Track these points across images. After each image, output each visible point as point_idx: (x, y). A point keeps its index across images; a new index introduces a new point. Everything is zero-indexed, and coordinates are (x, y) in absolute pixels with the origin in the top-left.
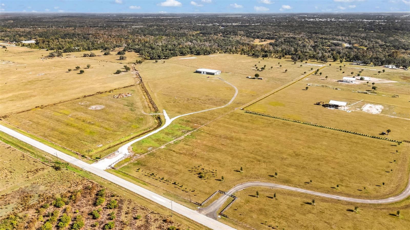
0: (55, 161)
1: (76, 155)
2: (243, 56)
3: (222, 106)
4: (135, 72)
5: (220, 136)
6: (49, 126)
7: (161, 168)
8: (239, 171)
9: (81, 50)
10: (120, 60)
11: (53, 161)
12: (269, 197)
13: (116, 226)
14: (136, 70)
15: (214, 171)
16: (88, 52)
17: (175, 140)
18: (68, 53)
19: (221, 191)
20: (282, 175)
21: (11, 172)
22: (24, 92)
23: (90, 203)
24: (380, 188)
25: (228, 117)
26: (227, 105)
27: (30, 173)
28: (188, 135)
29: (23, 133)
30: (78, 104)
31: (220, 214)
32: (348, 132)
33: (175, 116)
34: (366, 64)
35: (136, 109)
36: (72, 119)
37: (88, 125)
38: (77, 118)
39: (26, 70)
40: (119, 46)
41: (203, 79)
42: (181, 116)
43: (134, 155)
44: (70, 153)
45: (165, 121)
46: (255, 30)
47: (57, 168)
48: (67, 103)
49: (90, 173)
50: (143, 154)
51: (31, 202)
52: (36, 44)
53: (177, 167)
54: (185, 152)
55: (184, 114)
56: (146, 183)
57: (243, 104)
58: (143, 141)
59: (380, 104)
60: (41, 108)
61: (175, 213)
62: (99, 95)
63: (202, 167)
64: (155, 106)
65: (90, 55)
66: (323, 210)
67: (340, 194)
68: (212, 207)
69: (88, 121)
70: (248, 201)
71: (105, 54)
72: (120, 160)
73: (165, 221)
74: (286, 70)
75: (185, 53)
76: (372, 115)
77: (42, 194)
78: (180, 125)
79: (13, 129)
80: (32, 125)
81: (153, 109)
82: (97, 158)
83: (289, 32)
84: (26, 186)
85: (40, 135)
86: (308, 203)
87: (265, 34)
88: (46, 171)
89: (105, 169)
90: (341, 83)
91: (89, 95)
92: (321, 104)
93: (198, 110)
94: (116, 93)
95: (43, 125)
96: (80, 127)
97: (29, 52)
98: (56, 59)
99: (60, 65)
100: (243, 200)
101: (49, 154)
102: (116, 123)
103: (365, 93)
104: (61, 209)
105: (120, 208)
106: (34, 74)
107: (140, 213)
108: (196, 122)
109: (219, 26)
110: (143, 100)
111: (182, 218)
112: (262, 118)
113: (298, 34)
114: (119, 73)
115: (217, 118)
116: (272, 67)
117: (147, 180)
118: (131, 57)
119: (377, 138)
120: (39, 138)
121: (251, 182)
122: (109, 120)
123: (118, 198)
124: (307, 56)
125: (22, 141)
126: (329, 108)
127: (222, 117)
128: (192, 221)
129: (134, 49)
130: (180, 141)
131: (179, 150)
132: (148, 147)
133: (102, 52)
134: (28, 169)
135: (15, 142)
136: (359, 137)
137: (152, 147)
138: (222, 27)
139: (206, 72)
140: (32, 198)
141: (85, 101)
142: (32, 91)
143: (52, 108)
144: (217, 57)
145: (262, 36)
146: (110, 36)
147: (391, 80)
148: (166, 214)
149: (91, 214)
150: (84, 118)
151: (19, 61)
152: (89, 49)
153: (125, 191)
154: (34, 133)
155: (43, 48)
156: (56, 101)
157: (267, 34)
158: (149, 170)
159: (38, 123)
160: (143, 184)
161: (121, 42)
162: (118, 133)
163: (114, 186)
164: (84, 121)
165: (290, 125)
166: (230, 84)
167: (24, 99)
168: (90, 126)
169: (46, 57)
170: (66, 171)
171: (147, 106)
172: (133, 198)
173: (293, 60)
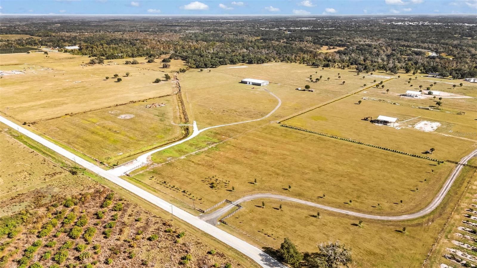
0: (73, 167)
1: (95, 162)
2: (302, 65)
3: (259, 118)
4: (176, 81)
5: (246, 149)
6: (74, 133)
7: (174, 177)
8: (253, 183)
9: (125, 57)
10: (163, 68)
11: (72, 166)
12: (275, 208)
13: (117, 226)
14: (177, 79)
15: (227, 182)
16: (131, 60)
17: (197, 152)
18: (110, 60)
19: (228, 200)
20: (297, 189)
21: (30, 174)
22: (57, 99)
23: (98, 205)
24: (396, 206)
25: (261, 130)
26: (264, 118)
27: (48, 176)
28: (212, 147)
29: (49, 140)
30: (109, 113)
31: (221, 221)
32: (387, 149)
33: (205, 128)
34: (444, 76)
35: (166, 119)
36: (98, 127)
37: (113, 134)
38: (104, 127)
39: (63, 77)
40: (166, 53)
41: (247, 90)
42: (211, 128)
43: (152, 164)
44: (89, 160)
45: (193, 132)
46: (326, 35)
47: (74, 173)
48: (97, 111)
49: (104, 178)
50: (161, 163)
51: (43, 201)
52: (79, 50)
53: (191, 177)
54: (204, 163)
55: (214, 126)
56: (156, 191)
57: (281, 117)
58: (164, 151)
59: (438, 121)
60: (71, 116)
61: (177, 218)
62: (132, 104)
63: (217, 178)
64: (186, 117)
65: (132, 62)
66: (326, 223)
67: (352, 209)
68: (214, 214)
69: (115, 130)
70: (252, 211)
71: (149, 62)
72: (136, 168)
73: (164, 224)
74: (344, 82)
75: (236, 62)
76: (424, 132)
77: (55, 195)
78: (207, 137)
79: (40, 135)
80: (59, 131)
81: (184, 120)
82: (114, 165)
83: (365, 38)
84: (42, 187)
85: (65, 142)
86: (313, 216)
87: (336, 40)
88: (63, 175)
89: (120, 175)
90: (403, 98)
91: (122, 104)
92: (369, 119)
93: (231, 122)
94: (148, 103)
95: (69, 132)
96: (105, 135)
97: (71, 58)
98: (97, 66)
99: (99, 72)
100: (248, 210)
101: (69, 159)
102: (142, 133)
103: (426, 109)
104: (70, 209)
105: (125, 211)
106: (70, 82)
107: (143, 217)
108: (225, 134)
109: (285, 30)
110: (175, 110)
111: (182, 223)
112: (298, 133)
113: (376, 40)
114: (158, 82)
115: (248, 131)
116: (329, 78)
117: (158, 187)
118: (176, 64)
119: (417, 156)
120: (63, 144)
121: (262, 193)
122: (135, 130)
123: (125, 202)
124: (376, 67)
125: (46, 147)
126: (377, 124)
127: (254, 130)
128: (190, 226)
129: (181, 57)
130: (202, 152)
131: (199, 161)
132: (168, 157)
133: (146, 59)
134: (46, 172)
135: (39, 148)
136: (397, 155)
137: (171, 157)
138: (289, 32)
139: (252, 83)
140: (46, 198)
141: (116, 110)
142: (65, 99)
143: (82, 116)
144: (271, 66)
145: (332, 42)
146: (159, 41)
147: (466, 95)
148: (167, 218)
149: (96, 214)
150: (111, 127)
151: (58, 68)
152: (133, 56)
153: (133, 196)
154: (59, 139)
155: (86, 54)
156: (87, 109)
157: (339, 40)
158: (163, 178)
159: (65, 131)
160: (153, 191)
161: (169, 48)
162: (141, 142)
163: (124, 191)
164: (110, 130)
165: (325, 140)
166: (275, 96)
167: (55, 106)
168: (115, 135)
169: (86, 64)
170: (82, 176)
171: (178, 116)
172: (139, 203)
173: (357, 71)
